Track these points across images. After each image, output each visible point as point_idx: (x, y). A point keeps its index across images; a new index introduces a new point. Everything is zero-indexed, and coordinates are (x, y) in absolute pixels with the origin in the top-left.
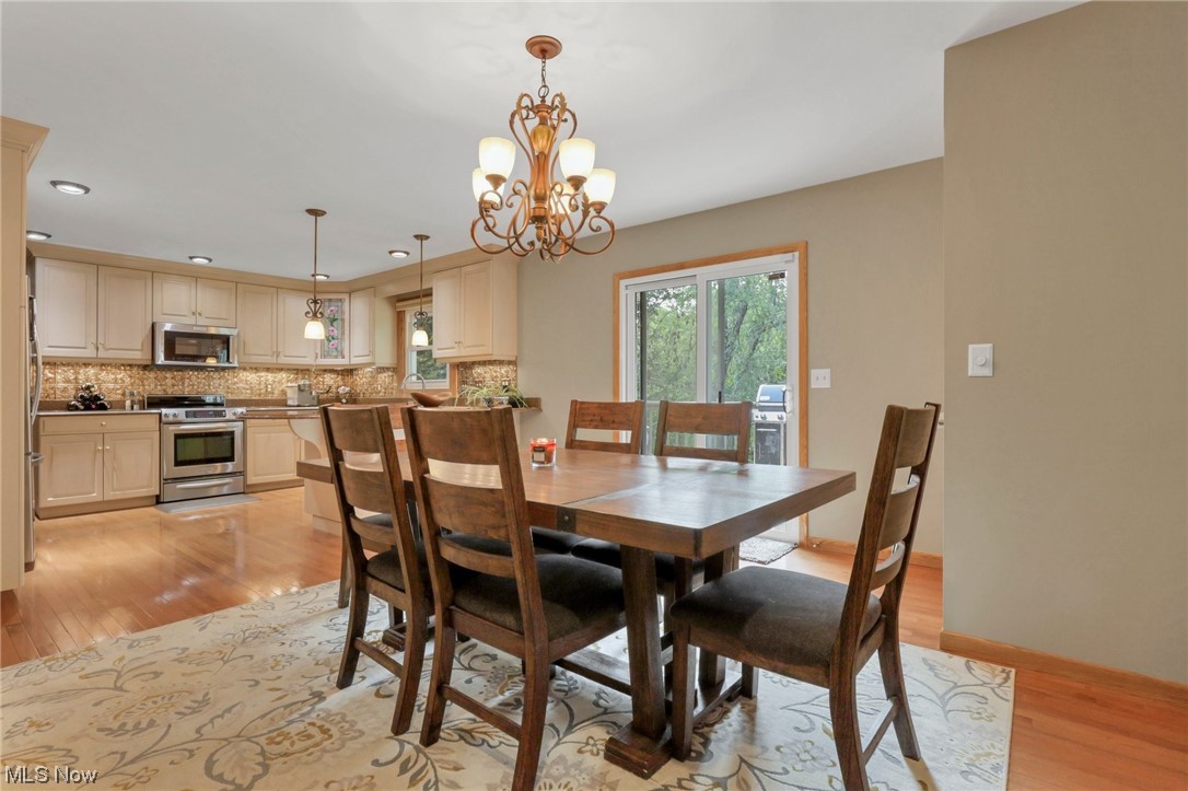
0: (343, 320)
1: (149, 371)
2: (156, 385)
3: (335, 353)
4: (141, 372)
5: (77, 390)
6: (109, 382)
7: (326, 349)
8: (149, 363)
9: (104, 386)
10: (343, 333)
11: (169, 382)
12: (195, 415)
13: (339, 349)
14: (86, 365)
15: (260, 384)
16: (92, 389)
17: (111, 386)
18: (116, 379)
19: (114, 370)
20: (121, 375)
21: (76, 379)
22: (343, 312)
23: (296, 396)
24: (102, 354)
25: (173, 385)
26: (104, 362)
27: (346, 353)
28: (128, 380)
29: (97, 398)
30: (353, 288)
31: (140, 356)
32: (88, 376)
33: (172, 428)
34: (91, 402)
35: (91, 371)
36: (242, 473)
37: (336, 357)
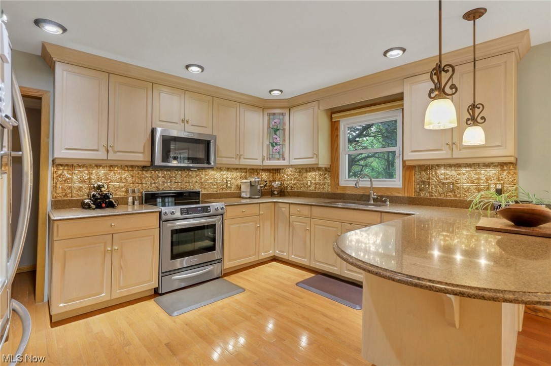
0: (284, 130)
1: (147, 171)
2: (151, 183)
3: (277, 156)
4: (140, 172)
5: (90, 189)
6: (115, 181)
7: (271, 153)
8: (149, 164)
9: (112, 184)
10: (284, 140)
11: (161, 180)
12: (188, 211)
13: (281, 153)
14: (98, 166)
15: (222, 181)
16: (103, 189)
17: (117, 184)
18: (121, 179)
19: (120, 171)
20: (125, 175)
21: (90, 179)
22: (284, 124)
23: (248, 190)
24: (112, 156)
25: (164, 183)
26: (112, 163)
27: (286, 156)
28: (130, 179)
29: (106, 197)
30: (292, 104)
31: (142, 158)
32: (99, 176)
33: (169, 224)
34: (102, 201)
35: (102, 172)
36: (221, 260)
37: (278, 159)
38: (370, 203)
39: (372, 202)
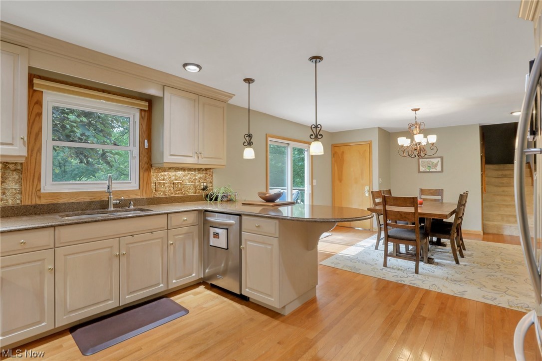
38: (110, 209)
39: (112, 209)
